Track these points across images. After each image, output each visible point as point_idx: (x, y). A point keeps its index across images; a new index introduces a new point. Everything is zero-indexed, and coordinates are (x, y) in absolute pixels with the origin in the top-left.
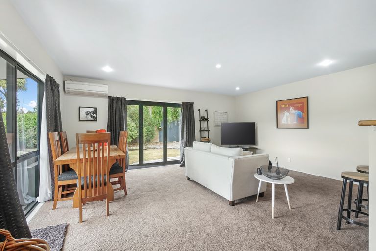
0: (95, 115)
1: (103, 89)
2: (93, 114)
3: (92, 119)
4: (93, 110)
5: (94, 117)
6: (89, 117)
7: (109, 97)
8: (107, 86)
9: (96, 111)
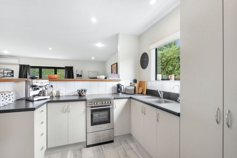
0: (12, 74)
1: (15, 61)
2: (11, 73)
3: (10, 76)
4: (11, 71)
5: (11, 75)
6: (9, 75)
7: (20, 65)
8: (17, 60)
9: (13, 72)
